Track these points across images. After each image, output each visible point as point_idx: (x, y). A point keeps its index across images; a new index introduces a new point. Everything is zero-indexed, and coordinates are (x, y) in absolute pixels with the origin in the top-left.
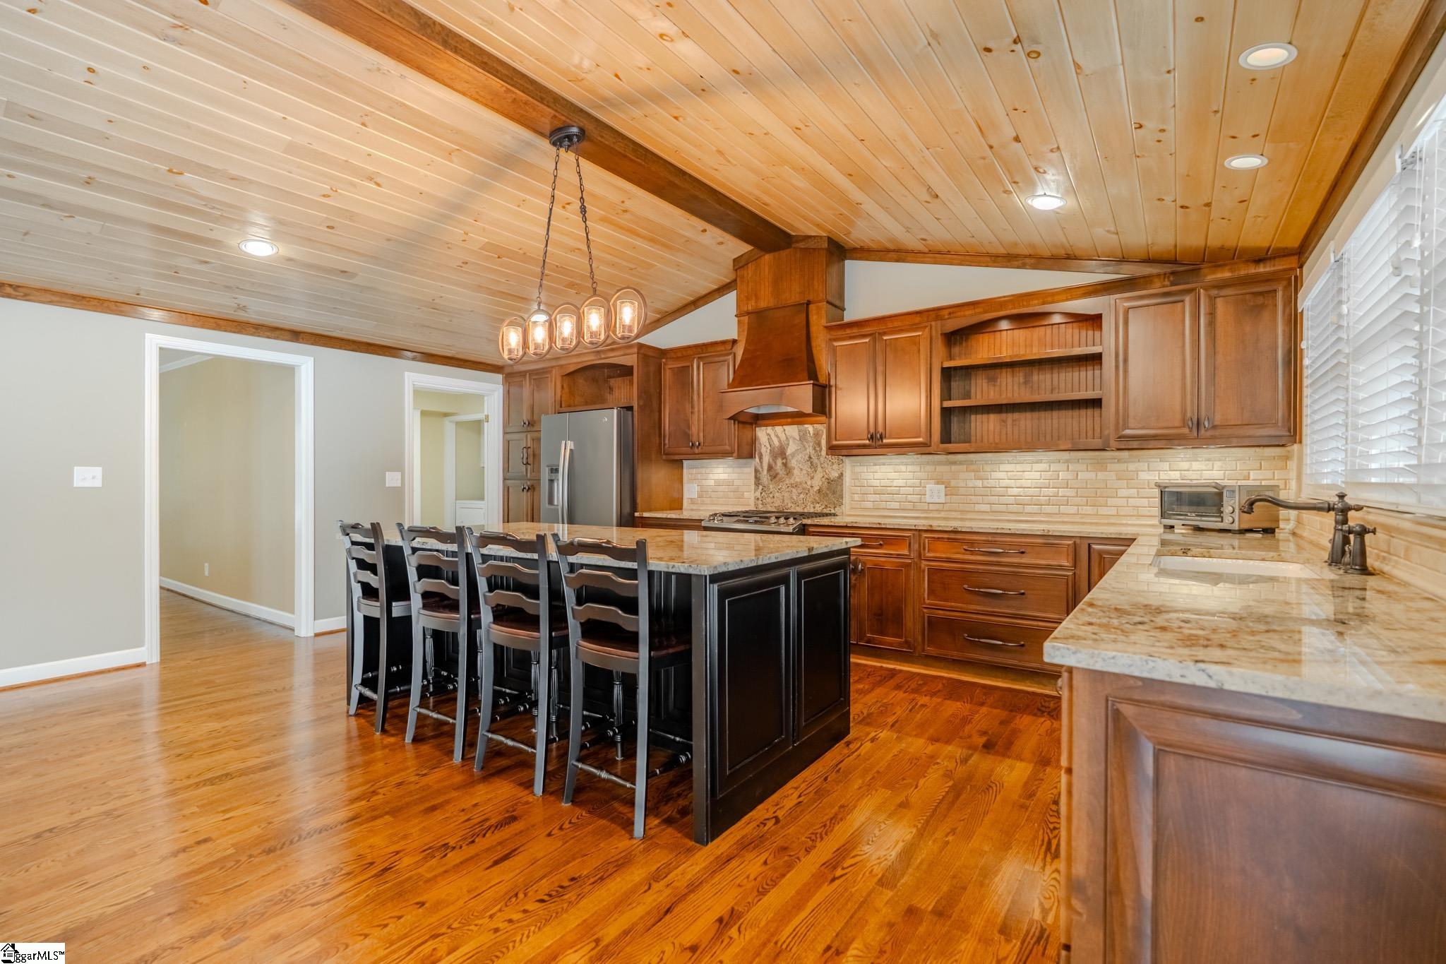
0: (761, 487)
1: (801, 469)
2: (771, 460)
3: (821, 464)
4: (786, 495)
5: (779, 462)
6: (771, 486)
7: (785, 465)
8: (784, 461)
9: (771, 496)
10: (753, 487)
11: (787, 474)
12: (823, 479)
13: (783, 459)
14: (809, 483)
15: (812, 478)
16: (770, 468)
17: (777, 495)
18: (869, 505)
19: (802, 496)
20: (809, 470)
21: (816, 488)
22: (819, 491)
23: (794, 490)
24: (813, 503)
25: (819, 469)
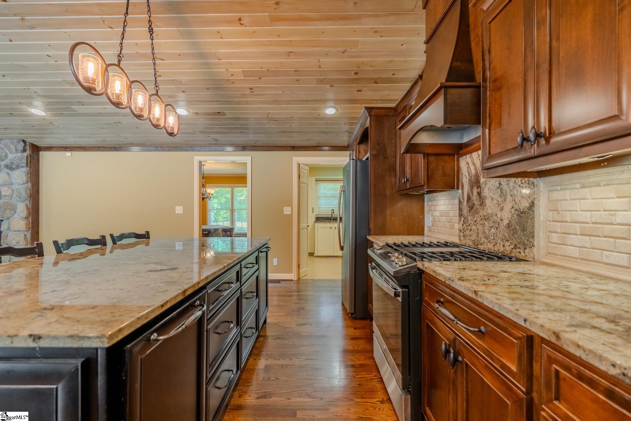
0: (462, 219)
1: (492, 199)
2: (469, 191)
3: (511, 191)
4: (480, 228)
5: (475, 191)
6: (469, 218)
7: (479, 194)
8: (479, 190)
9: (469, 228)
10: (457, 218)
11: (481, 205)
12: (513, 210)
13: (478, 188)
14: (499, 215)
15: (502, 209)
16: (469, 198)
17: (474, 227)
18: (573, 252)
19: (493, 230)
20: (499, 199)
21: (506, 222)
22: (509, 226)
23: (486, 223)
24: (502, 240)
25: (509, 198)
